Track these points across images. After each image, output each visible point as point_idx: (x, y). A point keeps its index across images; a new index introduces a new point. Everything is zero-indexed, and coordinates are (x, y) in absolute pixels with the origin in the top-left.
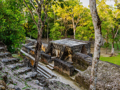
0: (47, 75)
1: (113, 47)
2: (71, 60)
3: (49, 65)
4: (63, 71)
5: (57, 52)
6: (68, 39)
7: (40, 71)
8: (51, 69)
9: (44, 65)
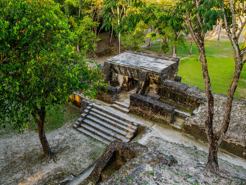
0: (122, 124)
1: (176, 53)
2: (155, 92)
3: (115, 103)
4: (154, 115)
5: (121, 79)
6: (133, 53)
7: (105, 117)
8: (124, 112)
9: (105, 104)
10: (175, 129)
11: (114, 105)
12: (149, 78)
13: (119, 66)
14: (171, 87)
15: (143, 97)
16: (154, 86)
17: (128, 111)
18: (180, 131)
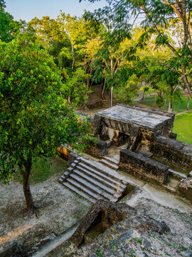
0: (111, 182)
1: (171, 108)
2: (148, 149)
3: (104, 159)
4: (145, 174)
5: (111, 133)
6: (125, 107)
7: (93, 172)
8: (113, 169)
9: (93, 158)
10: (169, 191)
11: (103, 160)
12: (142, 134)
13: (110, 120)
14: (165, 144)
15: (133, 154)
16: (146, 142)
17: (117, 167)
18: (174, 193)
